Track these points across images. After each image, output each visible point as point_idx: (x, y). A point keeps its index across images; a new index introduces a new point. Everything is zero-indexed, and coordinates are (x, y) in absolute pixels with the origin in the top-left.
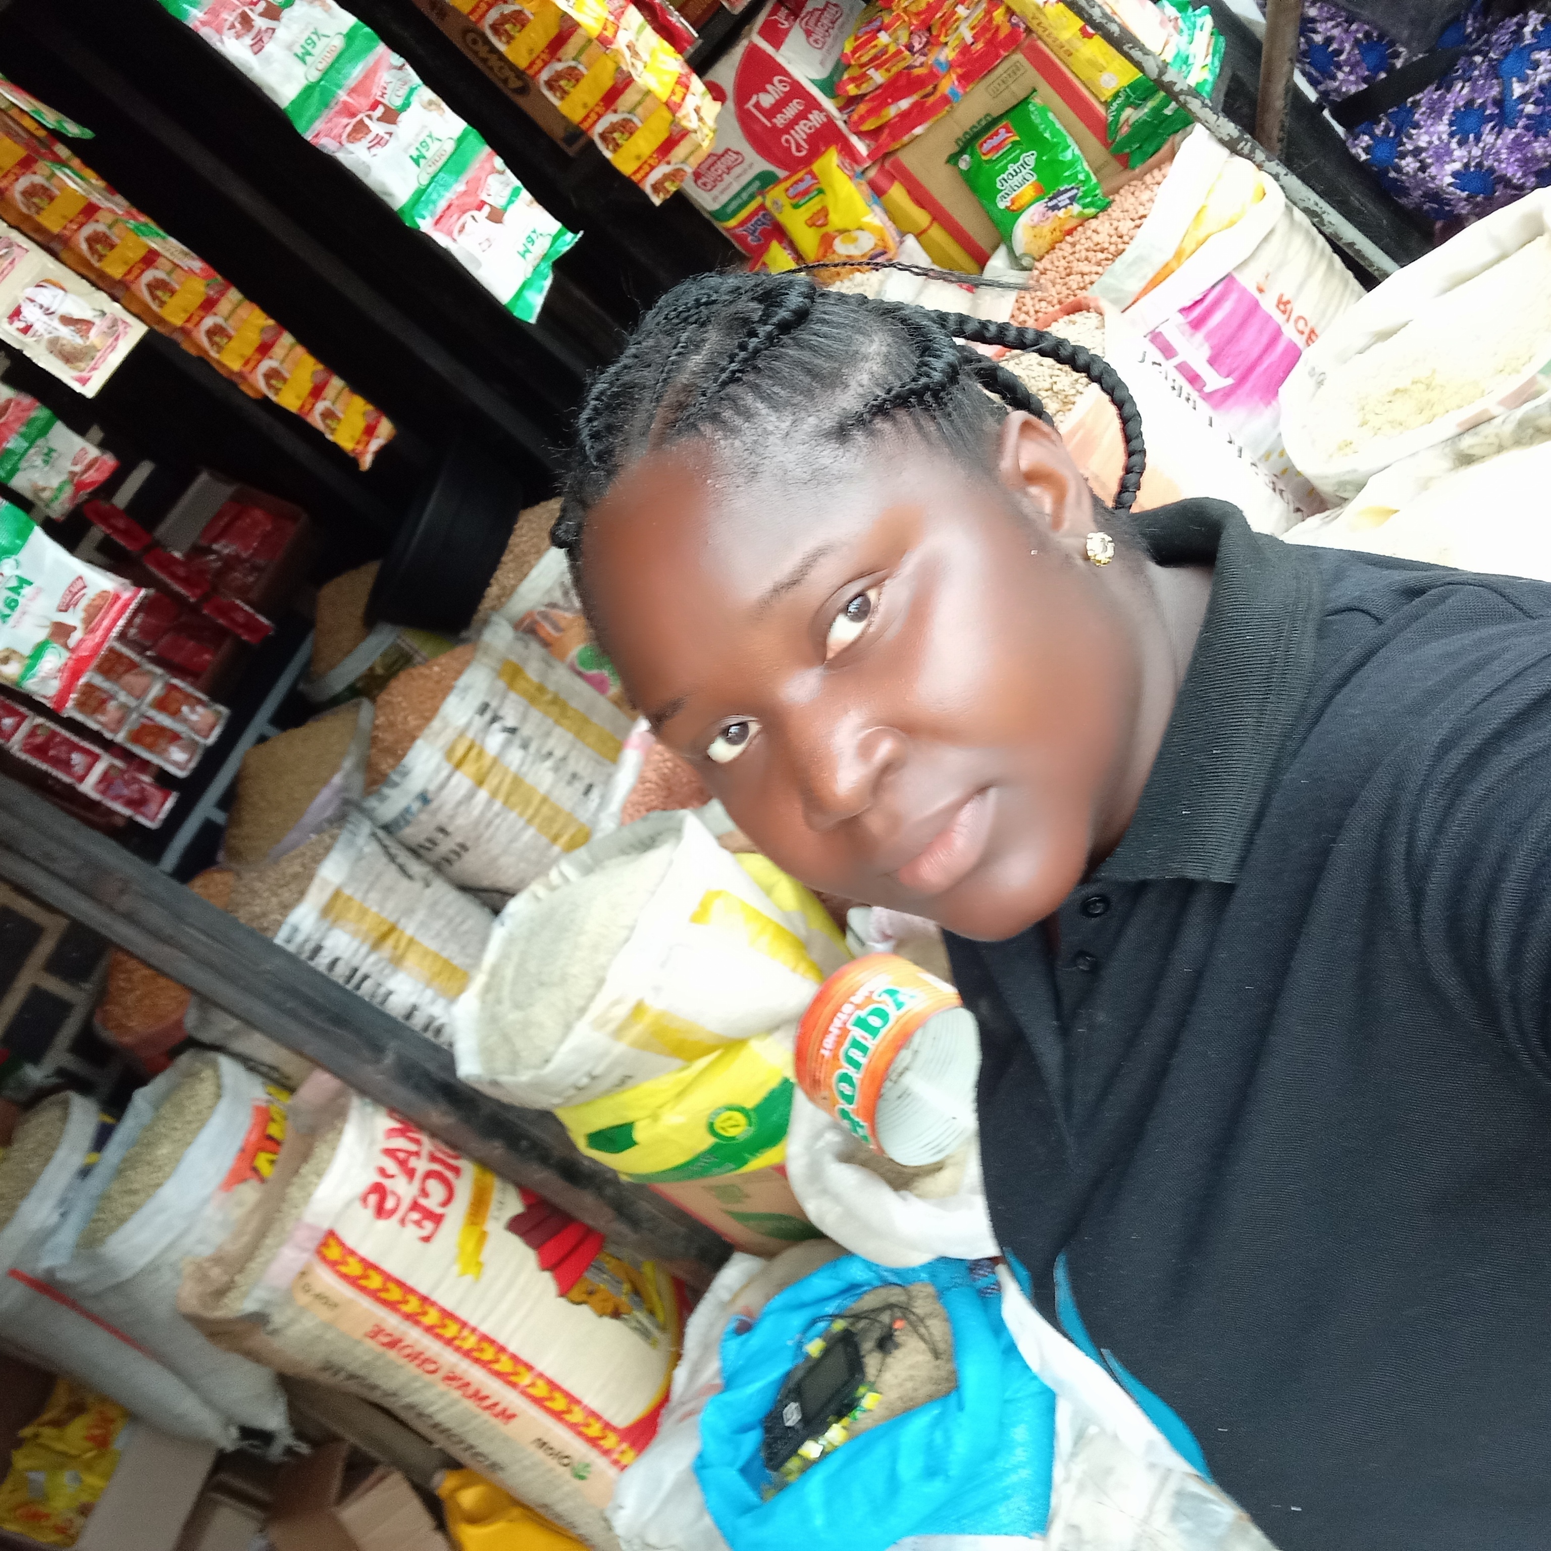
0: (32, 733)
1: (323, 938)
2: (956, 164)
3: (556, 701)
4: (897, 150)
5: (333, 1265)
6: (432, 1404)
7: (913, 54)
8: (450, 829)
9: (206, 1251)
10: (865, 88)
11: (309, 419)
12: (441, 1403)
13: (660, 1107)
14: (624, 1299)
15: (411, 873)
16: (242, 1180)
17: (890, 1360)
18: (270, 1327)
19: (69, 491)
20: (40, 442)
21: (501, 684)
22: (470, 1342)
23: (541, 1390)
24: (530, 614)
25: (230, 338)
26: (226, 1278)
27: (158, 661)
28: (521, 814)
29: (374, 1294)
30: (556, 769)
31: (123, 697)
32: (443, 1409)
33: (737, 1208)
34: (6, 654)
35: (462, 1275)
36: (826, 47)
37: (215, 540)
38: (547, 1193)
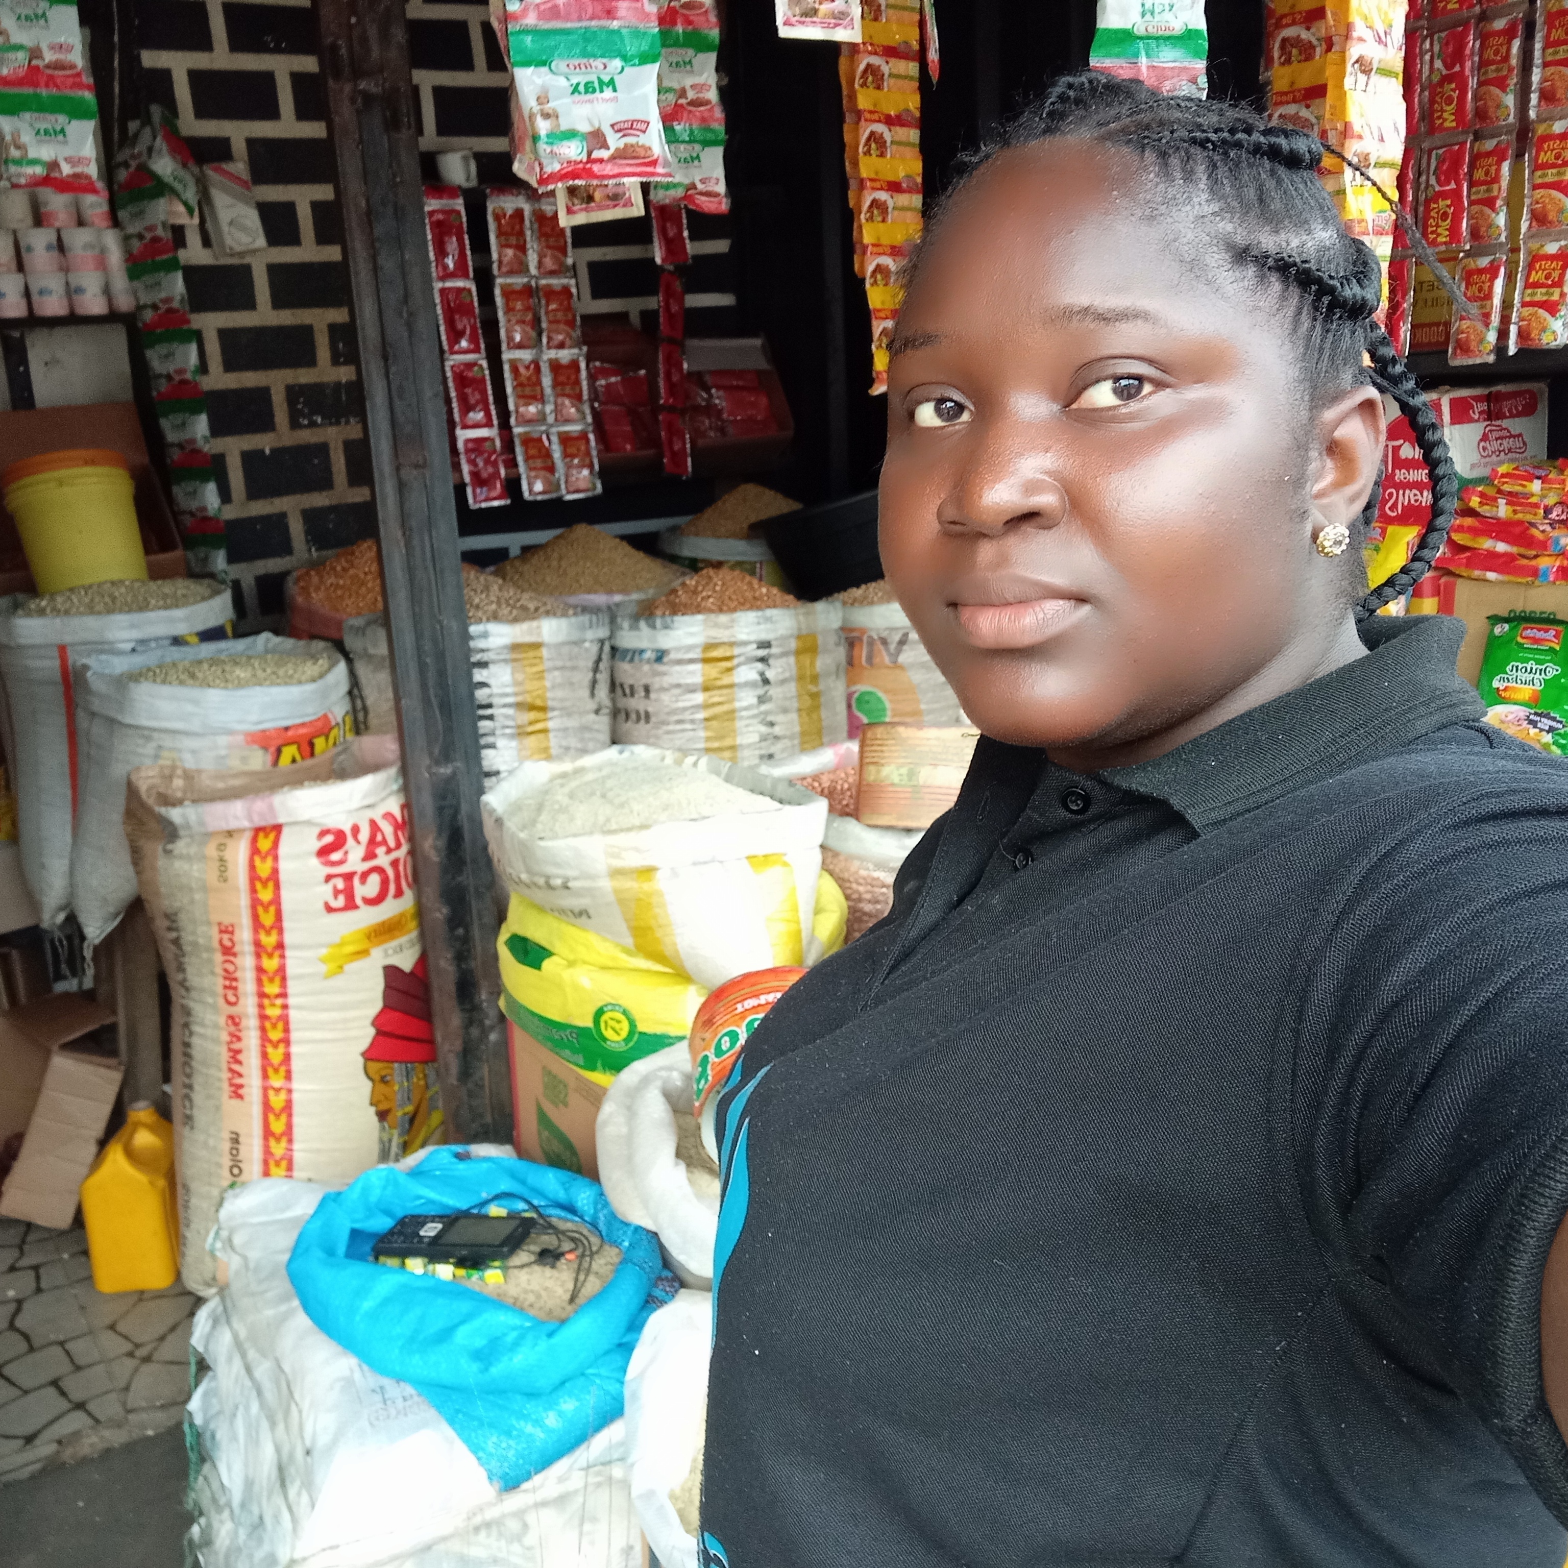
0: (470, 365)
1: (494, 662)
2: (1494, 625)
3: (815, 696)
4: (1460, 576)
5: (255, 851)
6: (203, 1025)
7: (1545, 517)
8: (653, 696)
9: (189, 762)
10: (1485, 510)
11: (874, 323)
12: (209, 1032)
13: (585, 962)
14: (400, 1114)
15: (596, 692)
16: (265, 748)
17: (536, 1268)
18: (170, 847)
19: (680, 192)
20: (698, 147)
21: (793, 644)
22: (273, 1012)
23: (277, 1101)
24: (863, 631)
25: (884, 221)
26: (179, 794)
27: (595, 413)
28: (708, 739)
29: (255, 903)
30: (764, 738)
31: (549, 408)
32: (202, 1036)
33: (548, 1107)
34: (550, 112)
35: (323, 961)
36: (1487, 459)
37: (718, 388)
38: (435, 983)
